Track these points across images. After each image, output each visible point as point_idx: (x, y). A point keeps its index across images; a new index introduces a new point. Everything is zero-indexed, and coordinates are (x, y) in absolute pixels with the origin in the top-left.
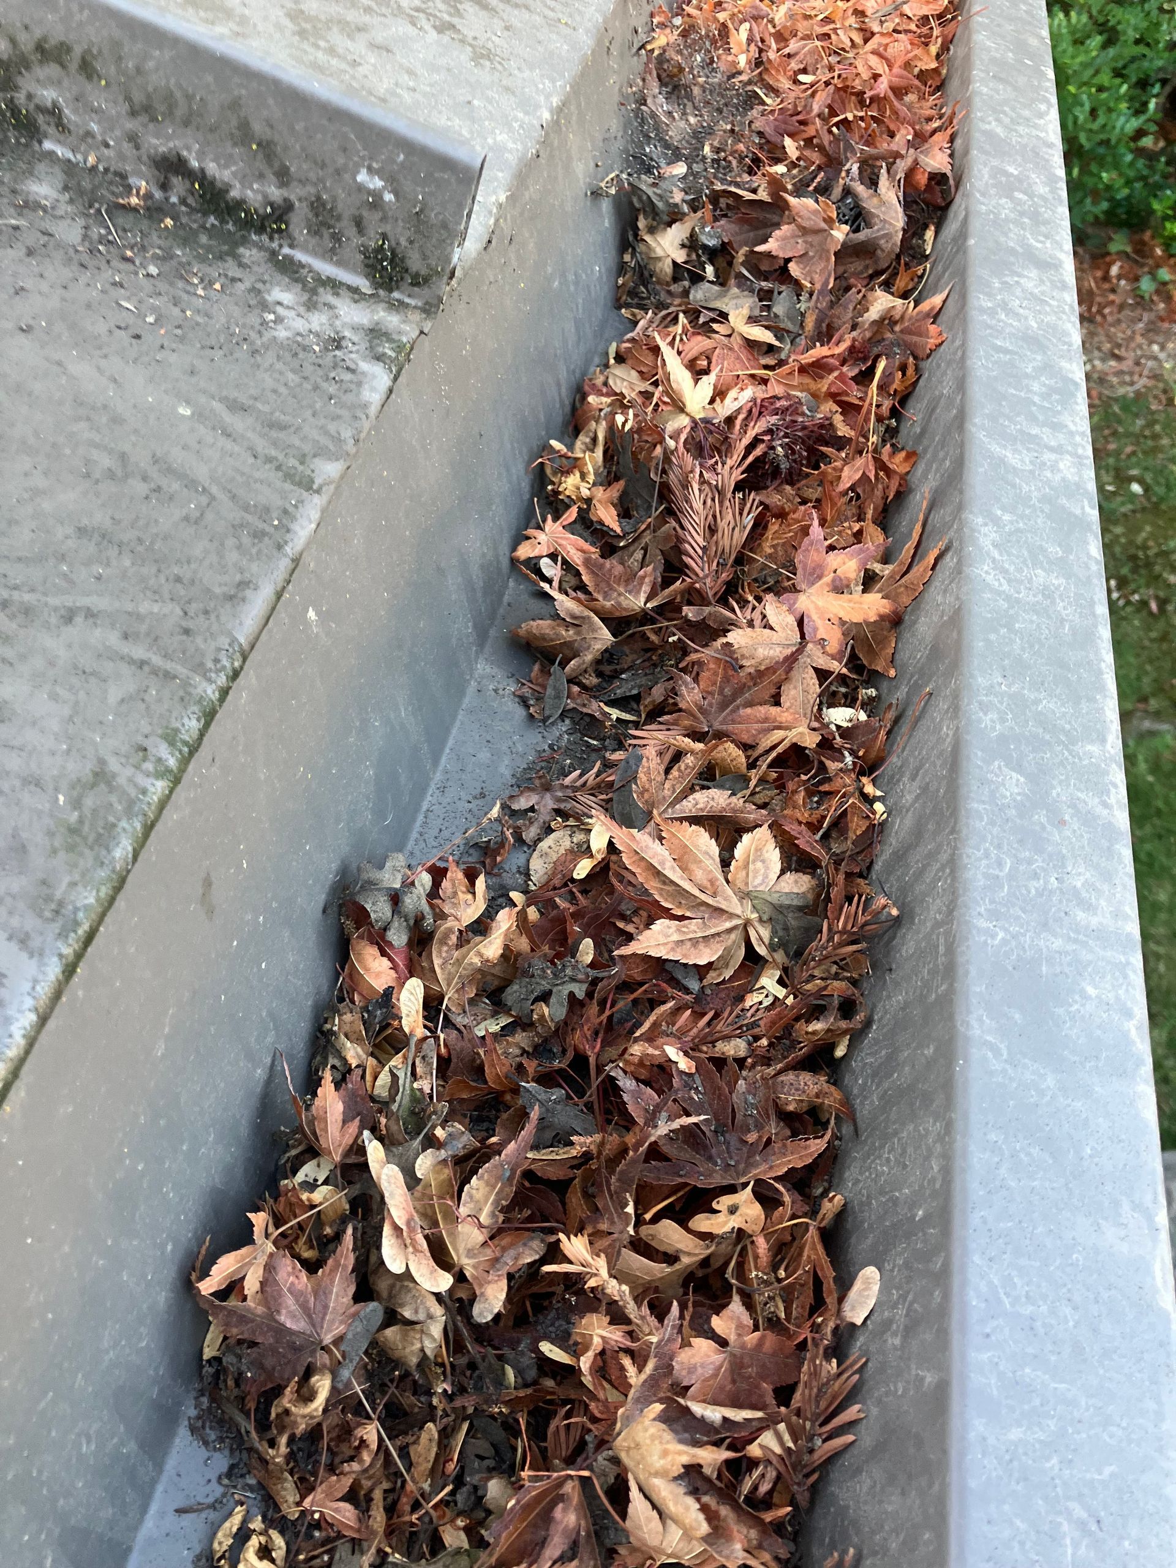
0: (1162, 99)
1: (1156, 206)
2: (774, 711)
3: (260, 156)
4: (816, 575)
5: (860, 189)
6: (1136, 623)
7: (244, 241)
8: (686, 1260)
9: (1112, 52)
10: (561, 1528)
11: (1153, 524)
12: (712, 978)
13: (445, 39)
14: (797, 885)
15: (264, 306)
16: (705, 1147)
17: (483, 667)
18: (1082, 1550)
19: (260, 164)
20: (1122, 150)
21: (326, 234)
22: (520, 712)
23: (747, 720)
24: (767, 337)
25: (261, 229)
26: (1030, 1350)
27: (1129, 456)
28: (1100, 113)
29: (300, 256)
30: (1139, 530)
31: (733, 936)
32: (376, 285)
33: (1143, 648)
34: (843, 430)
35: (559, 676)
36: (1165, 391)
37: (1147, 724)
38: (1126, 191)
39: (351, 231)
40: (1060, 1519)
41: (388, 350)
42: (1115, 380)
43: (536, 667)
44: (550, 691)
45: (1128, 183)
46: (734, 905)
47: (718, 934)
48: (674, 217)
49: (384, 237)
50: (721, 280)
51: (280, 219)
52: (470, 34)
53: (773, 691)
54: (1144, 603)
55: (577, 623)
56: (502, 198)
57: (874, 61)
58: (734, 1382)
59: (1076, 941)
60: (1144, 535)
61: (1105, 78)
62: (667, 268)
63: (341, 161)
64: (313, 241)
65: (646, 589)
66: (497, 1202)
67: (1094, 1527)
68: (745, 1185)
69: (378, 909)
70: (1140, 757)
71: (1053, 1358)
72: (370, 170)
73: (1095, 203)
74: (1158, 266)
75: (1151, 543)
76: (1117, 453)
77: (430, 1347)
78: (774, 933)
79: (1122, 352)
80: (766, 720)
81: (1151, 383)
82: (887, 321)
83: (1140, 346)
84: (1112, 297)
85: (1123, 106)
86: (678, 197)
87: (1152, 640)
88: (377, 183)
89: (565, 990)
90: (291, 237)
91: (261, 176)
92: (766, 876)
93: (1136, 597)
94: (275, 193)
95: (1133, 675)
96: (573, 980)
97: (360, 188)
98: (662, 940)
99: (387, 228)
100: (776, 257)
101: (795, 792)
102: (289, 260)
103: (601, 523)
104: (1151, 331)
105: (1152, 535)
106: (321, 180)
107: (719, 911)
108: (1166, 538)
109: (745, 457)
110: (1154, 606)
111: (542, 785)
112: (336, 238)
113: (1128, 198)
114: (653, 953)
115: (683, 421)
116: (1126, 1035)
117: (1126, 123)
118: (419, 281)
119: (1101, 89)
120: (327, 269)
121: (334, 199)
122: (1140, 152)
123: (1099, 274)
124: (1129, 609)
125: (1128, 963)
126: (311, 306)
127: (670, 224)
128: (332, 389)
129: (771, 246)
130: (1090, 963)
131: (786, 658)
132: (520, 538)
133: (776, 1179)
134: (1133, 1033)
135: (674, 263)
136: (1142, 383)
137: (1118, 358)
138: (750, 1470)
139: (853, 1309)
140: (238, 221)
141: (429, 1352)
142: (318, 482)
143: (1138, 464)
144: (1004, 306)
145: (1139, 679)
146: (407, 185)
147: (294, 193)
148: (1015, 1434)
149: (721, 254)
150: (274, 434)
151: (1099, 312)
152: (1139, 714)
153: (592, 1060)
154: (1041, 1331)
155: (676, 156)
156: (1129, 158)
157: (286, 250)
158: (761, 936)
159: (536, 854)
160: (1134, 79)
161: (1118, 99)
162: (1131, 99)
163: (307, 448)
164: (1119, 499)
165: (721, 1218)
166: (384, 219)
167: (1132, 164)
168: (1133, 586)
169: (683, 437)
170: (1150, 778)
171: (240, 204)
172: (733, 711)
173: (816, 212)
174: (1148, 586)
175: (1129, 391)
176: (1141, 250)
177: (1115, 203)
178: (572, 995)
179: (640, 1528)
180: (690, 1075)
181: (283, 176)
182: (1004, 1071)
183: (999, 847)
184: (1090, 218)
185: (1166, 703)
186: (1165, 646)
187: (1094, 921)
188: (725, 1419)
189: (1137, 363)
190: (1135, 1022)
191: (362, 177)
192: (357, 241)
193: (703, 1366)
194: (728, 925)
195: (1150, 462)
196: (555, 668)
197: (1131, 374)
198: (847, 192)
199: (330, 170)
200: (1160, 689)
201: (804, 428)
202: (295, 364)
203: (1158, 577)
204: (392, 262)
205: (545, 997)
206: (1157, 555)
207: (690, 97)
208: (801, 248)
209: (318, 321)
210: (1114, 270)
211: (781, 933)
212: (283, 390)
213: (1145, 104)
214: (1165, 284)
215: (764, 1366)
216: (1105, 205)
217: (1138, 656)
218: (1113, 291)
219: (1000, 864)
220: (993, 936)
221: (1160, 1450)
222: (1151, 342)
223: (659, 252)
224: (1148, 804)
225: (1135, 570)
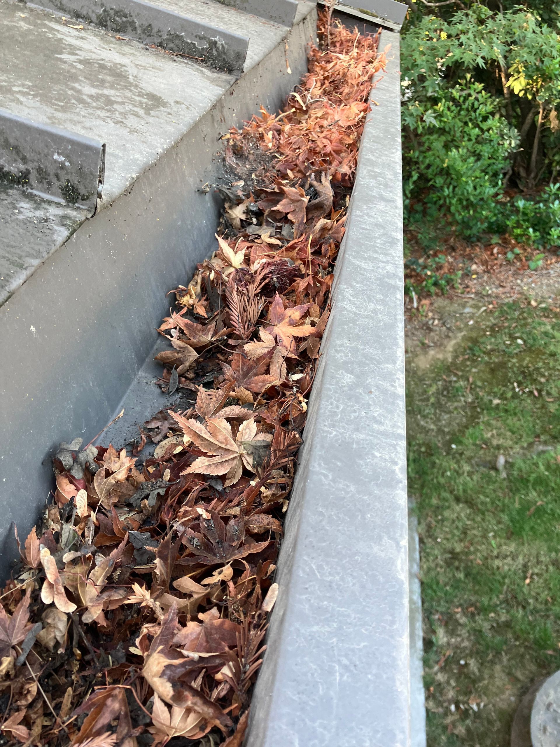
0: (505, 181)
1: (508, 223)
2: (267, 376)
3: (14, 152)
4: (281, 318)
5: (315, 183)
6: (529, 401)
7: (12, 188)
8: (196, 596)
9: (479, 163)
10: (110, 709)
11: (530, 357)
12: (228, 483)
13: (118, 126)
14: (266, 437)
15: (15, 208)
16: (212, 550)
17: (141, 373)
18: (345, 678)
19: (16, 157)
20: (490, 202)
21: (44, 181)
22: (158, 391)
23: (256, 382)
24: (278, 242)
25: (19, 183)
26: (328, 595)
27: (514, 328)
28: (478, 187)
29: (35, 192)
30: (524, 359)
31: (235, 462)
32: (69, 202)
33: (534, 412)
34: (303, 270)
35: (175, 373)
36: (526, 299)
37: (541, 448)
38: (494, 219)
39: (54, 180)
40: (334, 664)
41: (69, 223)
42: (503, 296)
43: (165, 371)
44: (171, 381)
45: (495, 215)
46: (234, 447)
47: (227, 461)
48: (239, 202)
49: (68, 181)
50: (259, 224)
51: (25, 178)
52: (129, 125)
53: (265, 368)
54: (531, 392)
55: (182, 350)
56: (134, 176)
57: (325, 141)
58: (207, 642)
59: (372, 436)
60: (526, 362)
61: (478, 173)
62: (238, 222)
63: (46, 151)
64: (40, 186)
65: (211, 332)
66: (105, 576)
67: (352, 668)
68: (228, 563)
69: (66, 460)
70: (540, 464)
71: (340, 598)
72: (59, 154)
73: (482, 223)
74: (514, 247)
75: (530, 365)
76: (509, 327)
77: (59, 635)
78: (254, 459)
79: (504, 284)
80: (264, 381)
81: (519, 296)
82: (324, 229)
83: (512, 281)
84: (496, 262)
85: (487, 184)
86: (240, 193)
87: (537, 409)
88: (62, 159)
89: (156, 492)
90: (31, 185)
91: (16, 160)
92: (250, 434)
93: (527, 390)
94: (22, 167)
95: (531, 425)
96: (160, 487)
97: (56, 161)
98: (201, 465)
99: (69, 177)
100: (281, 213)
101: (273, 406)
102: (31, 194)
103: (198, 314)
104: (516, 274)
105: (530, 362)
106: (39, 160)
107: (227, 450)
108: (536, 362)
109: (261, 283)
110: (536, 393)
111: (163, 417)
112: (49, 183)
113: (497, 221)
114: (197, 472)
115: (232, 270)
116: (393, 472)
117: (490, 191)
118: (85, 198)
119: (477, 178)
120: (46, 196)
121: (46, 167)
122: (498, 202)
123: (489, 253)
124: (525, 395)
125: (397, 444)
126: (37, 208)
127: (238, 205)
128: (40, 235)
129: (279, 207)
130: (378, 444)
131: (269, 352)
132: (162, 322)
133: (243, 559)
134: (397, 471)
135: (241, 220)
136: (515, 297)
137: (503, 287)
138: (217, 686)
139: (267, 604)
140: (8, 180)
141: (58, 638)
142: (26, 265)
143: (518, 332)
144: (368, 215)
145: (534, 427)
146: (74, 158)
147: (30, 166)
148: (315, 628)
149: (259, 214)
150: (8, 249)
151: (492, 268)
152: (537, 443)
153: (167, 522)
154: (335, 587)
155: (240, 178)
156: (493, 205)
157: (30, 190)
158: (249, 462)
159: (158, 447)
160: (491, 174)
161: (485, 181)
162: (491, 182)
163: (23, 254)
164: (512, 347)
165: (214, 577)
166: (67, 173)
167: (495, 207)
168: (525, 385)
169: (231, 276)
170: (547, 473)
171: (8, 173)
172: (249, 379)
173: (296, 193)
174: (531, 384)
175: (510, 300)
176: (506, 242)
177: (491, 224)
178: (159, 494)
179: (158, 716)
180: (208, 520)
181: (24, 160)
182: (329, 484)
183: (338, 401)
184: (481, 230)
185: (548, 437)
186: (544, 411)
187: (382, 428)
188: (200, 657)
189: (512, 288)
190: (399, 466)
191: (56, 157)
192: (57, 183)
193: (191, 634)
194: (232, 456)
195: (524, 330)
196: (173, 371)
197: (510, 293)
198: (311, 186)
199: (43, 155)
200: (544, 431)
201: (287, 271)
202: (25, 227)
203: (536, 380)
204: (73, 191)
205: (147, 497)
206: (534, 370)
207: (247, 158)
208: (292, 208)
209: (40, 213)
210: (495, 251)
211: (257, 459)
212: (17, 235)
213: (497, 183)
214: (518, 255)
215: (224, 635)
216: (486, 225)
217: (532, 416)
218: (496, 259)
219: (338, 407)
220: (331, 433)
221: (392, 637)
222: (516, 279)
223: (234, 216)
224: (547, 485)
225: (525, 377)
